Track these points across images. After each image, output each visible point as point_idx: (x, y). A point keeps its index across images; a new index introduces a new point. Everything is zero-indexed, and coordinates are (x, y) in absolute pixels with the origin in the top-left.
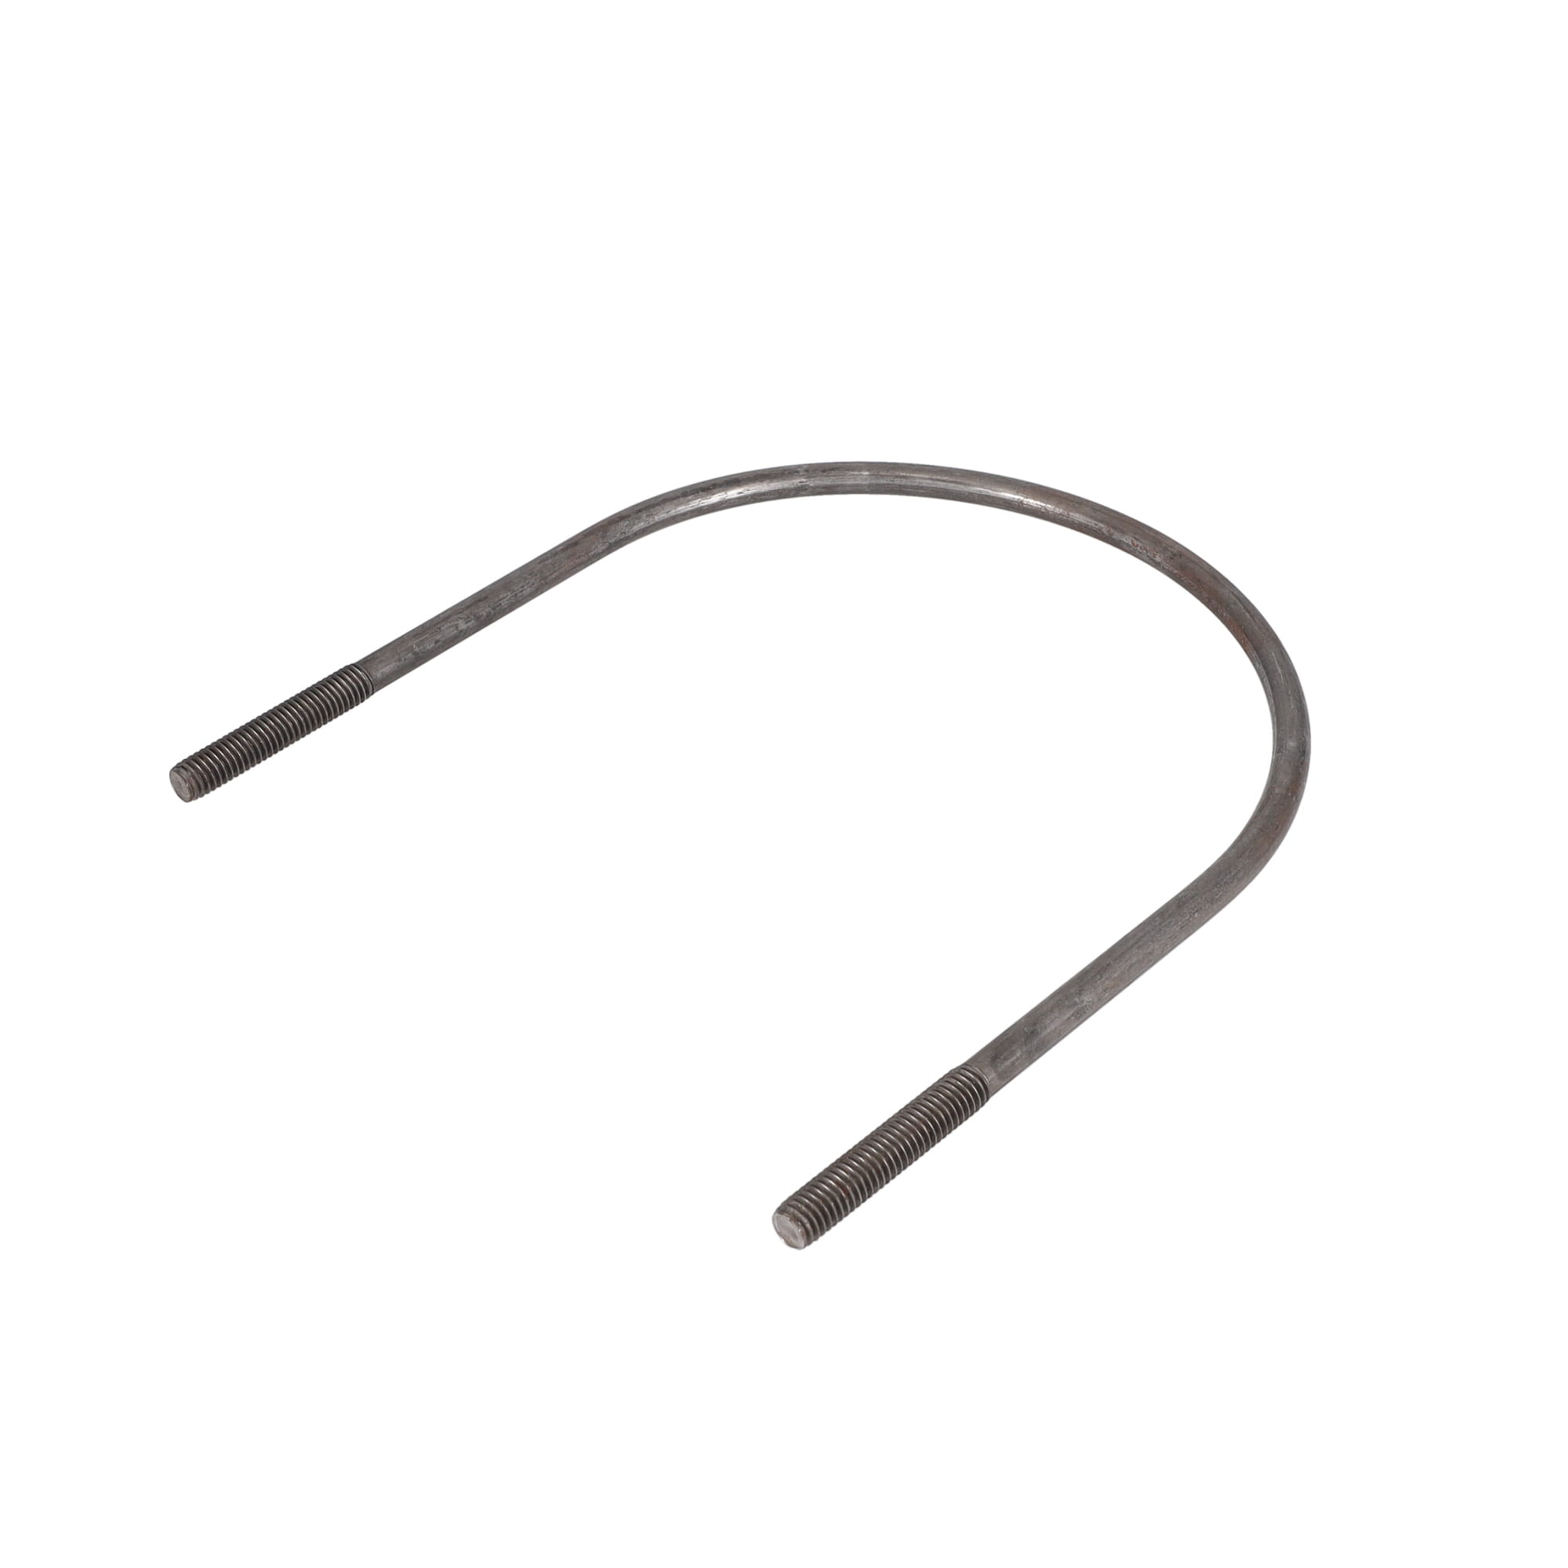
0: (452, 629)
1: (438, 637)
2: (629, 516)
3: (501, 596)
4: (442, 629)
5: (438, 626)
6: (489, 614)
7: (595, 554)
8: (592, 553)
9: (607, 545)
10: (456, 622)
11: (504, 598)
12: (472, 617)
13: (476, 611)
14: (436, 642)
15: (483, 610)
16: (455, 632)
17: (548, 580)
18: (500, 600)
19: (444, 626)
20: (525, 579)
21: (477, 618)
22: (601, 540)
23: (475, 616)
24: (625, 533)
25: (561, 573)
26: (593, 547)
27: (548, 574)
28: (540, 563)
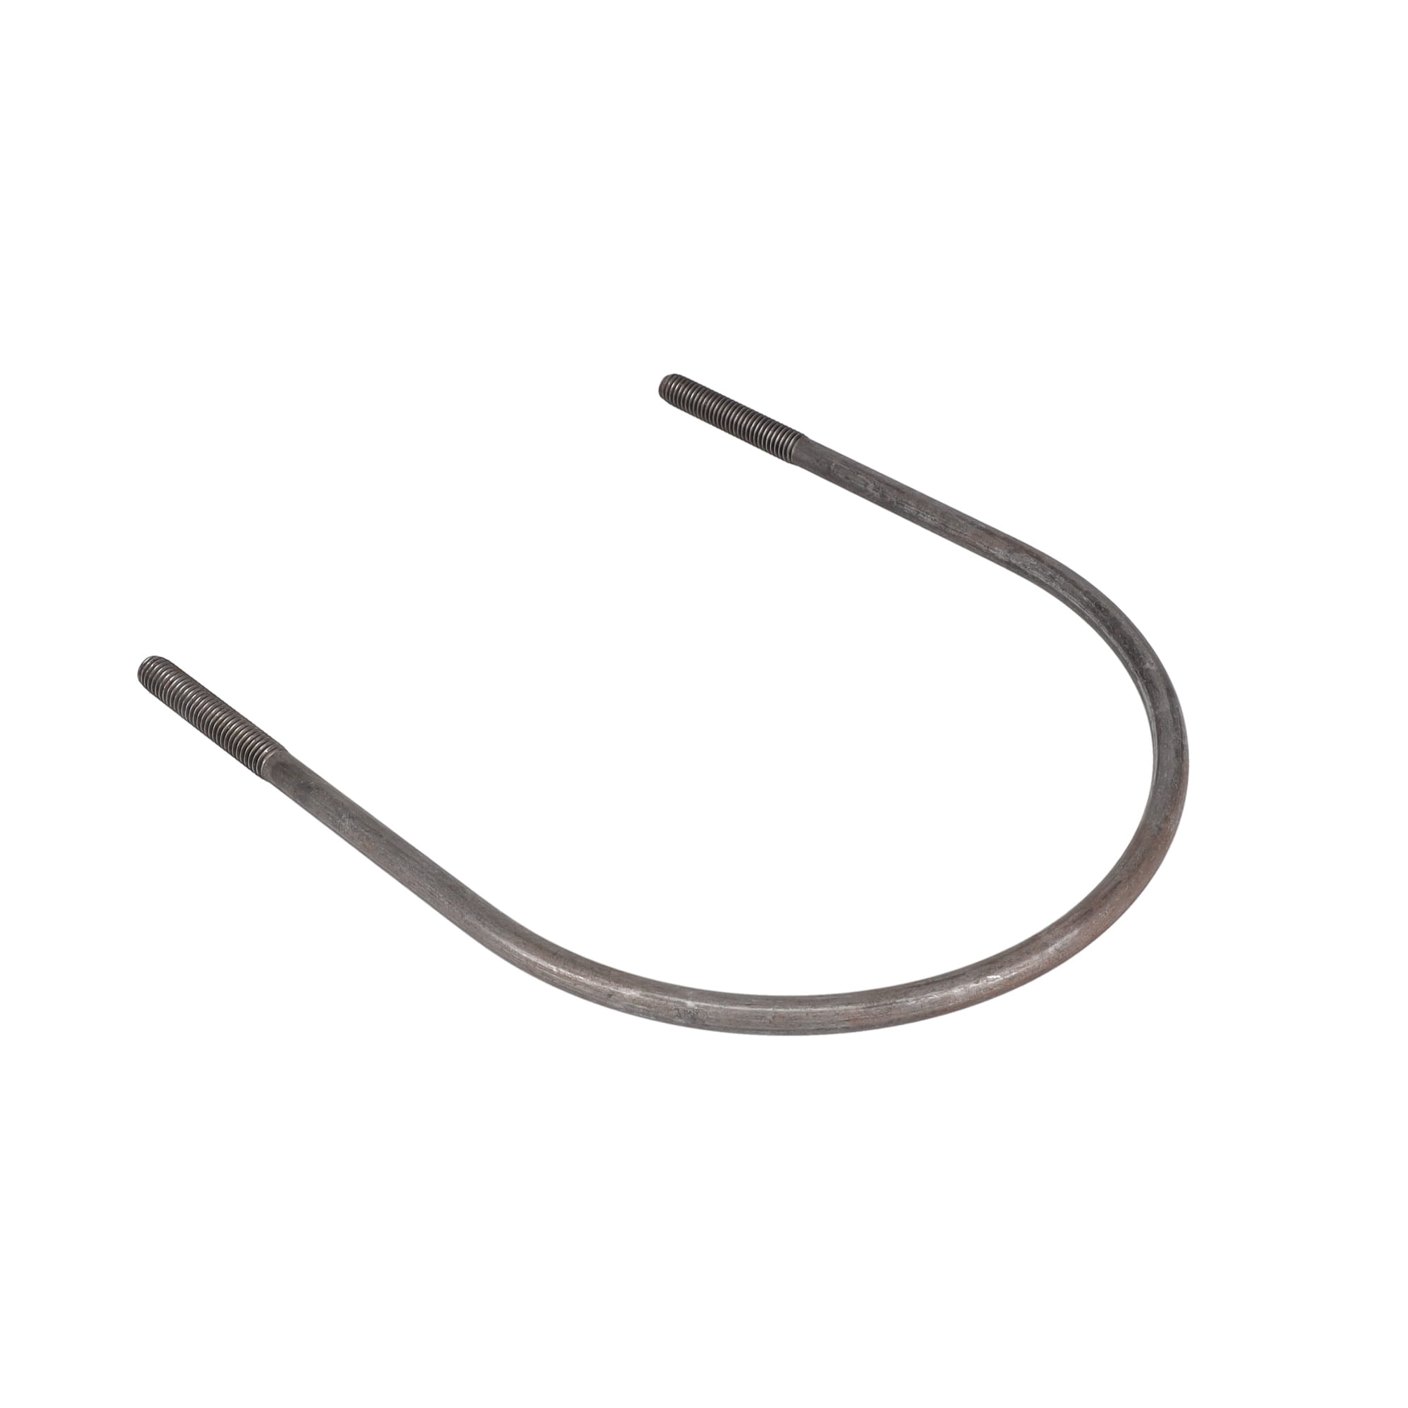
0: (862, 482)
1: (850, 477)
2: (1043, 562)
3: (910, 502)
4: (859, 475)
5: (860, 472)
6: (891, 502)
7: (993, 554)
8: (993, 552)
9: (1006, 559)
10: (869, 482)
11: (910, 505)
12: (880, 491)
13: (887, 491)
14: (847, 478)
15: (892, 496)
16: (863, 486)
17: (947, 530)
18: (907, 503)
19: (861, 474)
20: (936, 512)
21: (883, 495)
22: (1006, 551)
23: (882, 492)
24: (1026, 567)
25: (960, 537)
26: (996, 548)
27: (951, 527)
28: (957, 516)
